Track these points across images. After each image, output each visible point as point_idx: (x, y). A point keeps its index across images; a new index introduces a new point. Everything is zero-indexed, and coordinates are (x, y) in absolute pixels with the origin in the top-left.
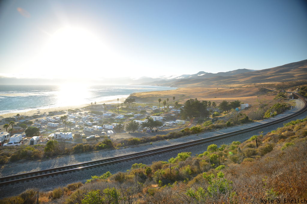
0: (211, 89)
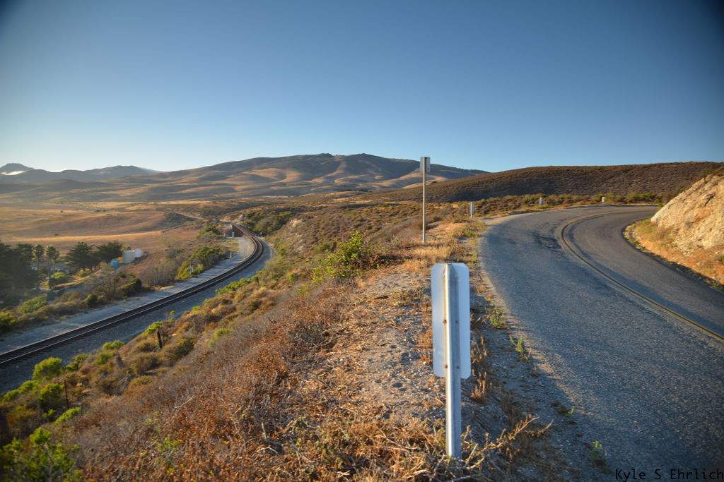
0: (44, 211)
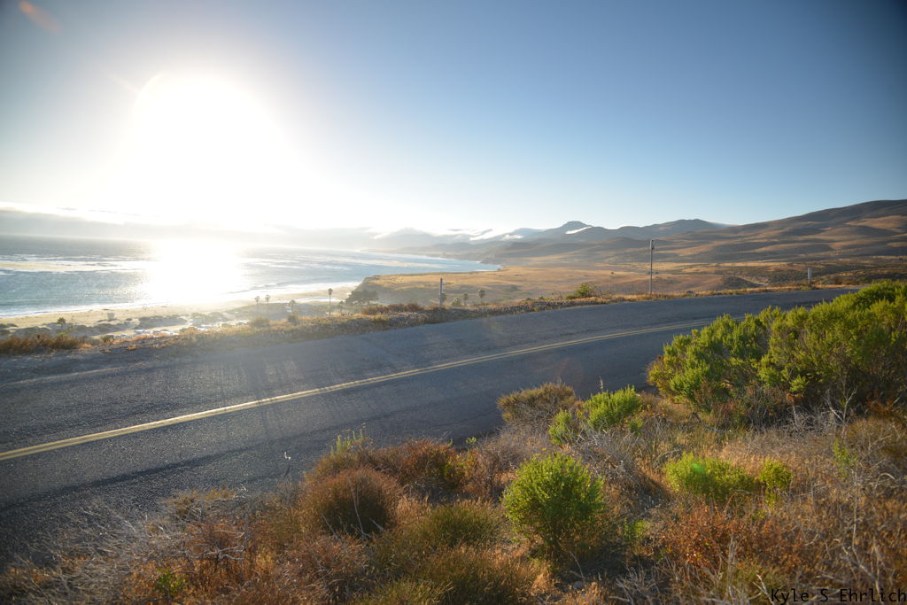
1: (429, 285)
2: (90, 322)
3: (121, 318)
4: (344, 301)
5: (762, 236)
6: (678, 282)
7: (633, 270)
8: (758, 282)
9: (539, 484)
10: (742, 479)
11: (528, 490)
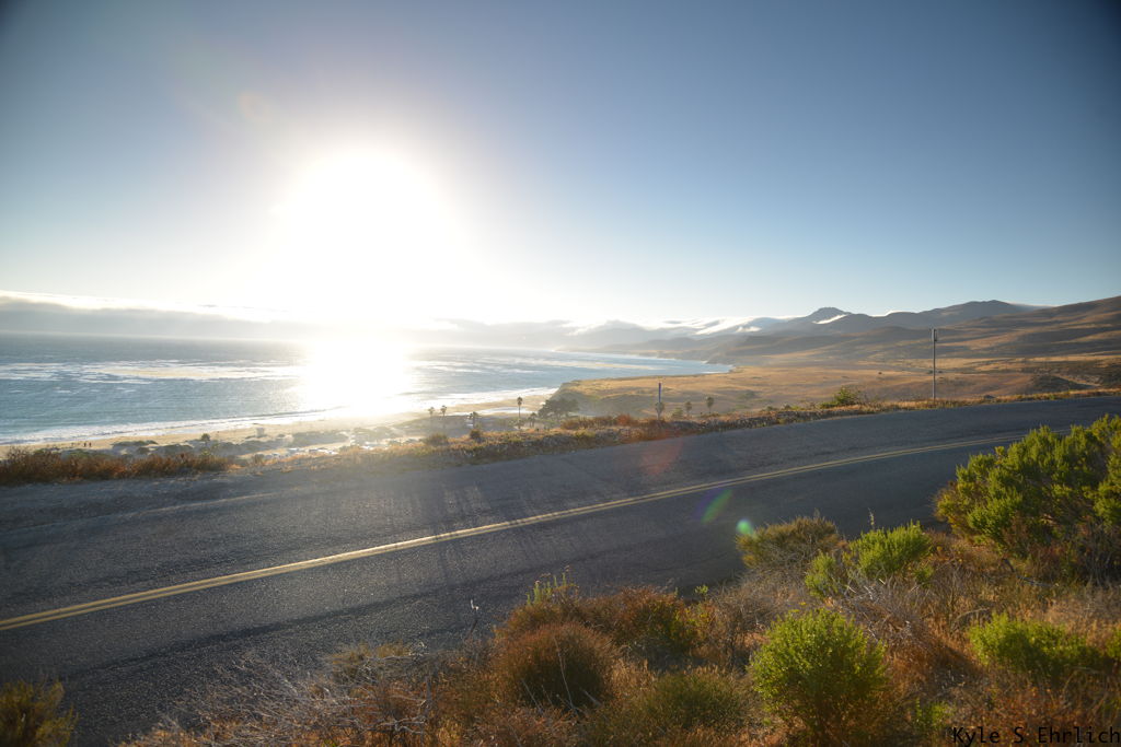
0: (857, 373)
1: (643, 392)
2: (237, 440)
3: (272, 433)
4: (536, 413)
5: (1088, 320)
6: (970, 384)
7: (908, 370)
8: (1084, 383)
9: (797, 650)
10: (1083, 651)
11: (783, 658)
